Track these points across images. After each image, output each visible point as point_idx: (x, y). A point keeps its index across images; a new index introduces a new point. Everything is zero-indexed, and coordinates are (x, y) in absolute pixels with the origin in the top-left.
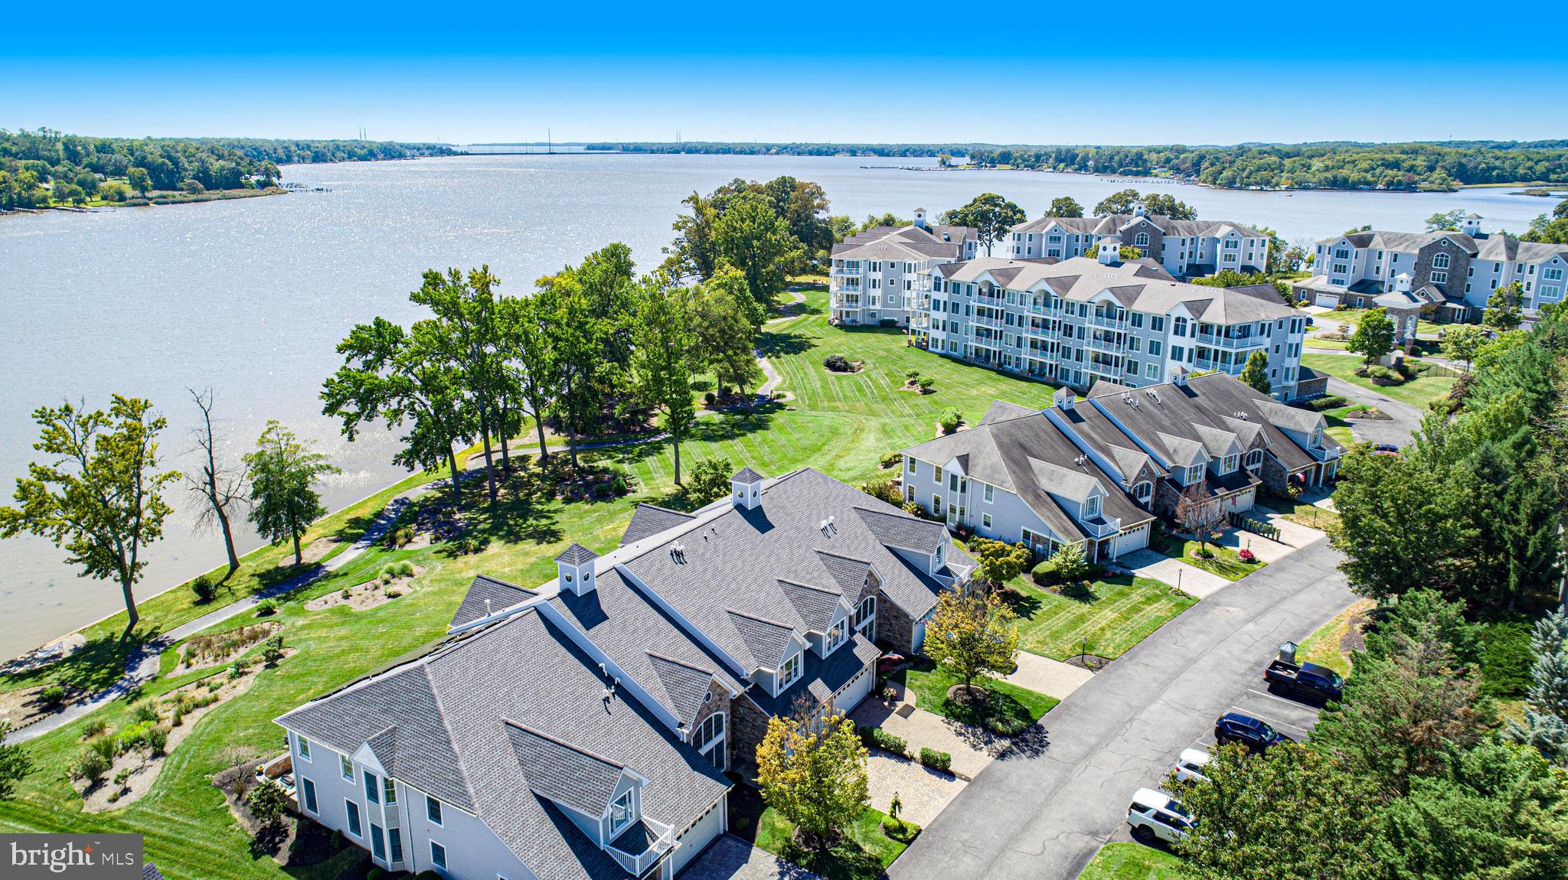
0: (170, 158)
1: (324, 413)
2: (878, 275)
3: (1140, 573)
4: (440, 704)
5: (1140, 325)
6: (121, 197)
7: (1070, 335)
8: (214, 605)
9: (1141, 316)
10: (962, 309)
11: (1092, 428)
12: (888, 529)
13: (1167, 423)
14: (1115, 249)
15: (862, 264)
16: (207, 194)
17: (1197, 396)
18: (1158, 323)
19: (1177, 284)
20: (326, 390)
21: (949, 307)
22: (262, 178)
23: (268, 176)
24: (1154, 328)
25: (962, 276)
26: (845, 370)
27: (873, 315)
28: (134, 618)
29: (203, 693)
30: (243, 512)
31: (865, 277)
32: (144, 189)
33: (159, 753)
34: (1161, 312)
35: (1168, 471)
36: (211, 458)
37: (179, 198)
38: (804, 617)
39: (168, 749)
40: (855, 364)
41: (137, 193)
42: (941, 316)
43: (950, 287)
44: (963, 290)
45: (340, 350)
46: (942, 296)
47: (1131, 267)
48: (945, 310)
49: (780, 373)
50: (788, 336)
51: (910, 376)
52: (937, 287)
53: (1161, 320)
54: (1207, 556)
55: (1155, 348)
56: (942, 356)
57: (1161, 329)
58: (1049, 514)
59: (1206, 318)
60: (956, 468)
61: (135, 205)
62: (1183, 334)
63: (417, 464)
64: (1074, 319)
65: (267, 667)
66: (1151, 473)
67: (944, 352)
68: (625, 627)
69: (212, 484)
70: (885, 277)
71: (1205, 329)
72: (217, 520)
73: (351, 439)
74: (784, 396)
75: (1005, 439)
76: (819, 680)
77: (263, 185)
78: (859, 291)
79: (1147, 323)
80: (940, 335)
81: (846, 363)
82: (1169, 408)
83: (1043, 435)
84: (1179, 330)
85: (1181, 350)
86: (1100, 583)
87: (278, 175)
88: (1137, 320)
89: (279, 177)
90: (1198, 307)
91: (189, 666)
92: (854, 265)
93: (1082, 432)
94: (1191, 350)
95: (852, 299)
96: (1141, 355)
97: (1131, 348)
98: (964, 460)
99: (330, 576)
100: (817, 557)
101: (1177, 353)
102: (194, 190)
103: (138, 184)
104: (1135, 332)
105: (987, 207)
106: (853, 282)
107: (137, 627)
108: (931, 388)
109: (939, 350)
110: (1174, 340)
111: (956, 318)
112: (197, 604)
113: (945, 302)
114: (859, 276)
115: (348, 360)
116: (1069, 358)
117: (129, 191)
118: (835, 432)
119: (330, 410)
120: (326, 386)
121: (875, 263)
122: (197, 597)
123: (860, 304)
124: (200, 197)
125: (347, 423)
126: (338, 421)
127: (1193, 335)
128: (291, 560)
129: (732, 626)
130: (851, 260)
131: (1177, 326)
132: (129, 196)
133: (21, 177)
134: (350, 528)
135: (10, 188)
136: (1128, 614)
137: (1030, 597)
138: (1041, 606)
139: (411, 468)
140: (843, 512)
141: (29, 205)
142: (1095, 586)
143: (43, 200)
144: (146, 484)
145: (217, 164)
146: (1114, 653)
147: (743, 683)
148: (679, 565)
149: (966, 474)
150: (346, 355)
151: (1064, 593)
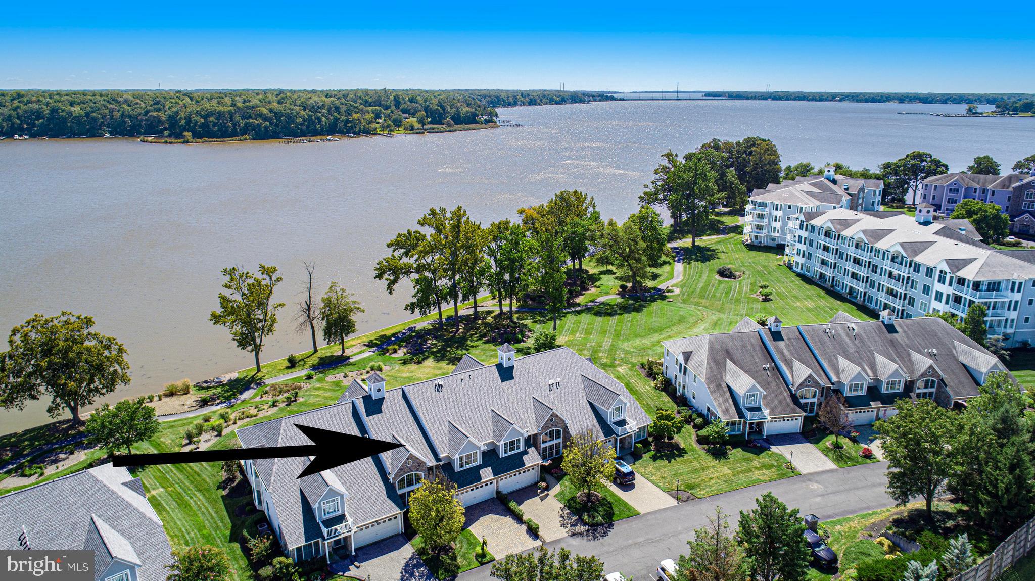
0: (442, 106)
1: (375, 278)
2: (779, 213)
3: (774, 449)
4: (280, 438)
5: (918, 272)
6: (412, 128)
7: (876, 273)
8: (293, 370)
9: (919, 265)
10: (815, 244)
11: (787, 346)
12: (592, 391)
13: (852, 349)
14: (928, 212)
15: (769, 205)
16: (456, 127)
17: (897, 332)
18: (930, 272)
19: (960, 243)
20: (378, 267)
21: (808, 242)
22: (487, 118)
23: (491, 117)
24: (927, 275)
25: (817, 222)
26: (729, 277)
27: (773, 240)
28: (259, 370)
29: (253, 411)
30: (320, 325)
31: (770, 214)
32: (423, 124)
33: (219, 435)
34: (931, 265)
35: (833, 384)
36: (310, 297)
37: (442, 130)
38: (494, 432)
39: (223, 434)
40: (738, 274)
41: (420, 126)
42: (803, 247)
43: (809, 228)
44: (816, 231)
45: (389, 246)
46: (804, 234)
47: (937, 226)
48: (805, 243)
49: (684, 275)
50: (708, 249)
51: (761, 287)
52: (801, 228)
53: (932, 270)
54: (837, 446)
55: (927, 290)
56: (798, 275)
57: (931, 277)
58: (721, 399)
59: (961, 274)
60: (681, 359)
61: (417, 133)
62: (944, 283)
63: (417, 311)
64: (876, 261)
65: (287, 405)
66: (816, 384)
67: (802, 272)
68: (389, 419)
69: (309, 309)
70: (784, 215)
71: (961, 281)
72: (309, 328)
73: (390, 293)
74: (673, 291)
75: (717, 346)
76: (490, 468)
77: (487, 122)
78: (764, 222)
79: (923, 271)
80: (800, 260)
81: (731, 273)
82: (861, 339)
83: (749, 347)
84: (942, 280)
85: (942, 294)
86: (740, 449)
87: (497, 116)
88: (917, 268)
89: (497, 117)
90: (957, 264)
91: (262, 397)
92: (763, 205)
93: (777, 348)
94: (948, 296)
95: (759, 228)
96: (916, 293)
97: (912, 287)
98: (687, 355)
99: (351, 364)
100: (532, 400)
101: (939, 296)
102: (449, 125)
103: (421, 121)
104: (914, 276)
105: (916, 162)
106: (761, 216)
107: (258, 374)
108: (770, 297)
109: (799, 270)
110: (938, 287)
111: (811, 250)
112: (287, 368)
113: (805, 238)
114: (765, 213)
115: (393, 251)
116: (873, 288)
117: (417, 126)
118: (682, 320)
119: (380, 276)
120: (378, 264)
121: (777, 205)
122: (289, 365)
123: (764, 231)
124: (452, 129)
125: (389, 285)
126: (384, 283)
127: (950, 285)
128: (340, 353)
129: (447, 429)
130: (762, 201)
131: (940, 276)
132: (416, 128)
133: (366, 117)
134: (376, 339)
135: (360, 123)
136: (739, 473)
137: (683, 449)
138: (686, 455)
139: (413, 312)
140: (572, 376)
141: (367, 132)
142: (734, 451)
143: (375, 129)
144: (270, 307)
145: (465, 109)
146: (704, 494)
147: (438, 460)
148: (437, 392)
149: (686, 364)
150: (392, 248)
151: (708, 451)
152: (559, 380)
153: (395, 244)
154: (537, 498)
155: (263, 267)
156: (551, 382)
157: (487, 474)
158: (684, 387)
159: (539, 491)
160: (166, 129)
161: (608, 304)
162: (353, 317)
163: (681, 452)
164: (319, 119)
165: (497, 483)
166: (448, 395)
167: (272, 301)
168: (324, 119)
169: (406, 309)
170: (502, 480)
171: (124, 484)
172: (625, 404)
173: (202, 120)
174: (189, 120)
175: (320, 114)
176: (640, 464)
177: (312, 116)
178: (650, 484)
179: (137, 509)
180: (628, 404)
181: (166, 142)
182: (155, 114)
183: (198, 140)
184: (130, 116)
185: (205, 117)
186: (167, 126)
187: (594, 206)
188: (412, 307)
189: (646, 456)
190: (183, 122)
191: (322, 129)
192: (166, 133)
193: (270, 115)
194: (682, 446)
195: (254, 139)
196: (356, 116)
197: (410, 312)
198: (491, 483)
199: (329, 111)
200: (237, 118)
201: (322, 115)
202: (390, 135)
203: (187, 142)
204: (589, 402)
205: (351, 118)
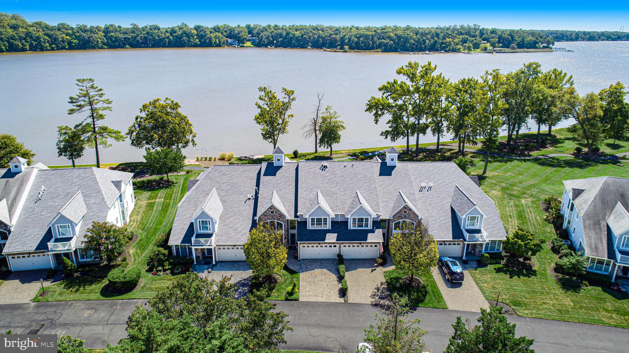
0: (512, 36)
1: (366, 111)
6: (485, 49)
16: (518, 50)
20: (368, 103)
22: (545, 45)
23: (548, 44)
30: (319, 135)
32: (494, 47)
36: (317, 116)
37: (506, 51)
38: (349, 208)
41: (491, 48)
45: (380, 89)
60: (571, 196)
61: (488, 53)
63: (389, 137)
68: (277, 181)
69: (315, 123)
75: (613, 188)
76: (336, 234)
77: (544, 47)
86: (599, 288)
87: (554, 45)
98: (578, 193)
100: (397, 194)
102: (513, 48)
103: (493, 45)
112: (292, 158)
115: (383, 94)
117: (489, 47)
119: (369, 110)
120: (369, 102)
122: (293, 156)
124: (515, 51)
129: (313, 197)
132: (488, 49)
133: (455, 41)
134: (359, 153)
135: (451, 44)
136: (581, 308)
137: (535, 271)
138: (533, 277)
139: (386, 138)
140: (446, 185)
141: (455, 51)
142: (590, 288)
143: (460, 49)
144: (286, 117)
145: (530, 38)
146: (527, 314)
147: (296, 216)
148: (321, 170)
149: (573, 200)
150: (382, 92)
151: (560, 280)
152: (431, 184)
153: (384, 89)
154: (370, 269)
155: (285, 90)
156: (423, 185)
157: (331, 238)
158: (569, 222)
159: (376, 265)
160: (339, 45)
161: (557, 159)
162: (340, 133)
163: (530, 272)
164: (424, 41)
165: (340, 247)
166: (327, 174)
167: (288, 113)
168: (427, 41)
169: (381, 135)
170: (345, 246)
171: (112, 182)
172: (482, 216)
173: (357, 40)
174: (350, 39)
175: (425, 38)
176: (480, 271)
177: (420, 39)
178: (477, 289)
179: (102, 195)
180: (485, 216)
181: (335, 51)
182: (334, 36)
183: (351, 51)
184: (322, 37)
185: (359, 38)
186: (340, 43)
187: (572, 84)
188: (386, 134)
189: (491, 267)
190: (347, 41)
191: (425, 47)
192: (339, 47)
193: (395, 37)
194: (535, 268)
195: (383, 52)
196: (448, 40)
197: (385, 137)
198: (335, 246)
199: (432, 36)
200: (376, 39)
201: (427, 39)
202: (468, 53)
203: (346, 52)
204: (451, 207)
205: (444, 41)
